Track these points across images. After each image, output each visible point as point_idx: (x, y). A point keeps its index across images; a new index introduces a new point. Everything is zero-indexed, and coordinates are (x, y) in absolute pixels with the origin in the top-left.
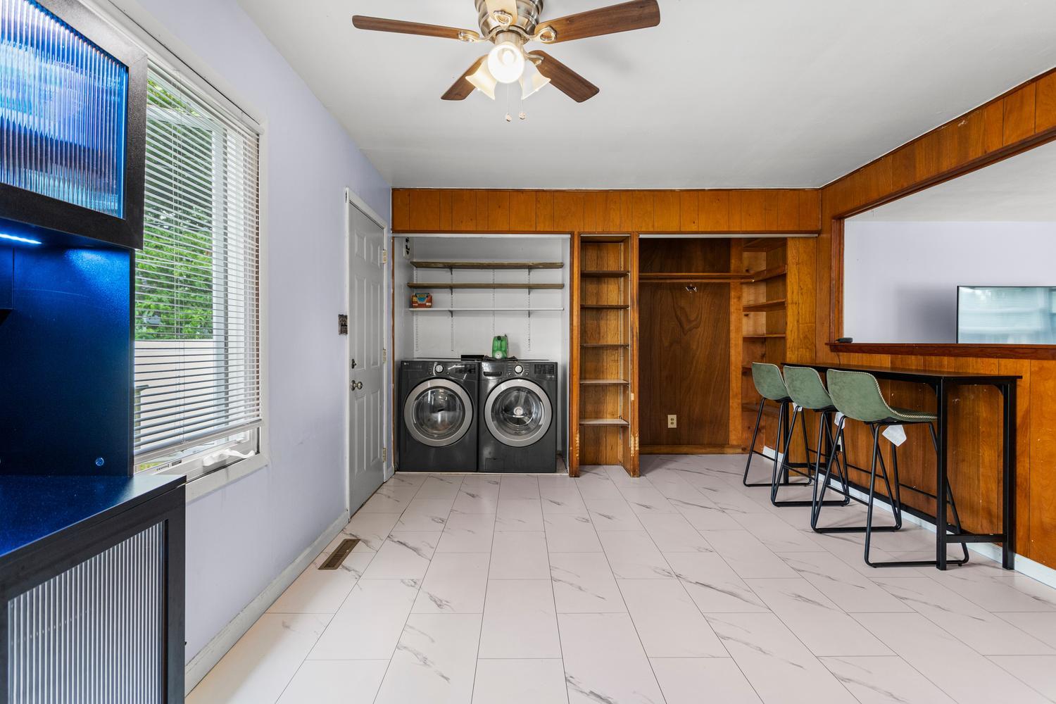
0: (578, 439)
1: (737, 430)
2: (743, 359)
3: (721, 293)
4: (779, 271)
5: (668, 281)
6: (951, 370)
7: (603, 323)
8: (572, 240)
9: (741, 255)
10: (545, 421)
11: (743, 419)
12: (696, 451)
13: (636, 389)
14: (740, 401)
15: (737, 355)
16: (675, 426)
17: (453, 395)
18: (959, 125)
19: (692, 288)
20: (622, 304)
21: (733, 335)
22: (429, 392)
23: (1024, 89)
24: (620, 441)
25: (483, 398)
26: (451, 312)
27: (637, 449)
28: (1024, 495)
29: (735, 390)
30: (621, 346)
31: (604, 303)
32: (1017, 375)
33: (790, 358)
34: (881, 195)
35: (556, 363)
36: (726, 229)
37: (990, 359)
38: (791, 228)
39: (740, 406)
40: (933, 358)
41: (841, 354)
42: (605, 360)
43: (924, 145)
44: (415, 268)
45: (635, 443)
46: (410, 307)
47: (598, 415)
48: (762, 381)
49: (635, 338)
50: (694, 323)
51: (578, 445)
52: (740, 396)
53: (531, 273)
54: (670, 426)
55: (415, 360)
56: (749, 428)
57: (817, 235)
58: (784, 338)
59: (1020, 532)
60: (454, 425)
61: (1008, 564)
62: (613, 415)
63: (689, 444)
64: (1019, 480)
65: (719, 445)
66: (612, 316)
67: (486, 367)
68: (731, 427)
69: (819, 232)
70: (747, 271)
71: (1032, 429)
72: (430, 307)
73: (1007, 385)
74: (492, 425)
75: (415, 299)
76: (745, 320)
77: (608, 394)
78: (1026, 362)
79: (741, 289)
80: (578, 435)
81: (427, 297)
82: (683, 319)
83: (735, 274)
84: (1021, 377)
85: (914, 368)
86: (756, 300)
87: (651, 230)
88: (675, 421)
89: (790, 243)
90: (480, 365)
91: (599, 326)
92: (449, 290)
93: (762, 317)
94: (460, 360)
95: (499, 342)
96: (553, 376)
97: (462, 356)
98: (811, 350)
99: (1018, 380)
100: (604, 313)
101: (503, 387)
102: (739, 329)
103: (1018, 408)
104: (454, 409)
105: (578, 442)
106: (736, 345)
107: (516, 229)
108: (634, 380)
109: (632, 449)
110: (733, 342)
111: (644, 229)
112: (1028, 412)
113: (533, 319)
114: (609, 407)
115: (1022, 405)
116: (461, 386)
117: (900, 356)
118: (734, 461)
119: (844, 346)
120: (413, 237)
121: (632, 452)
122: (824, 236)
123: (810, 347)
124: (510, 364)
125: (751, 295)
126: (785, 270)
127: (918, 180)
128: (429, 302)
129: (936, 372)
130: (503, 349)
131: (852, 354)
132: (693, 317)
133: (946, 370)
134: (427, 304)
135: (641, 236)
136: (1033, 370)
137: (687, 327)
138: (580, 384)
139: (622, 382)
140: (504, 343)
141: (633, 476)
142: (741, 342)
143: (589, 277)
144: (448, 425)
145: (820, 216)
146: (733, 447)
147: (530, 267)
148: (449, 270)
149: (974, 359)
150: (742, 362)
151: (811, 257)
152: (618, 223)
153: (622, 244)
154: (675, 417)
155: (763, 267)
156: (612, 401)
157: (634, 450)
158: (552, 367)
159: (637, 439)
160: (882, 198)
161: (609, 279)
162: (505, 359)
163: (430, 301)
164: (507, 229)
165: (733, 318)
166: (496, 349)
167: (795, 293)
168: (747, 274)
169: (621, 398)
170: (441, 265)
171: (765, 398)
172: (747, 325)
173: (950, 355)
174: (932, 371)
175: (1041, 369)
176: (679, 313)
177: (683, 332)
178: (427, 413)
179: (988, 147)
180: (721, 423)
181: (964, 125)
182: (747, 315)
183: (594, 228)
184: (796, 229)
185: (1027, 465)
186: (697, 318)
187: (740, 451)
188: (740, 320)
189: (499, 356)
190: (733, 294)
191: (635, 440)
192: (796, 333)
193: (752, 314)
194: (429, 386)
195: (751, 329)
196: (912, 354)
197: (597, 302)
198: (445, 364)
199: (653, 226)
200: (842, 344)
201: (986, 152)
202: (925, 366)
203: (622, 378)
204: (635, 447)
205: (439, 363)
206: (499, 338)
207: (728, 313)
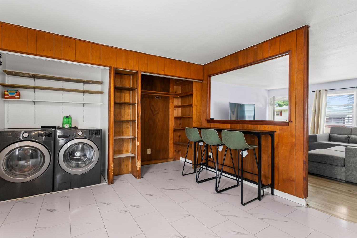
0: (113, 165)
1: (171, 152)
2: (174, 125)
3: (166, 100)
4: (190, 93)
5: (149, 94)
6: (252, 129)
7: (122, 111)
8: (110, 71)
9: (173, 86)
10: (95, 159)
11: (174, 148)
12: (157, 162)
13: (140, 140)
14: (173, 141)
15: (172, 124)
16: (150, 153)
17: (35, 150)
18: (254, 48)
19: (158, 98)
20: (131, 102)
21: (170, 116)
22: (17, 150)
23: (276, 38)
24: (130, 163)
25: (57, 150)
26: (34, 102)
27: (140, 166)
28: (277, 170)
29: (171, 137)
30: (130, 121)
31: (123, 101)
32: (275, 131)
33: (194, 125)
34: (226, 69)
35: (101, 129)
36: (174, 75)
37: (265, 126)
38: (194, 78)
39: (173, 143)
40: (246, 125)
41: (211, 123)
42: (124, 127)
43: (241, 53)
44: (6, 75)
45: (139, 164)
46: (3, 98)
47: (120, 152)
48: (191, 134)
49: (139, 118)
50: (157, 112)
51: (113, 168)
52: (173, 139)
53: (85, 85)
54: (148, 153)
55: (6, 130)
56: (176, 151)
57: (202, 81)
58: (192, 118)
59: (276, 182)
60: (36, 167)
61: (273, 193)
62: (127, 152)
63: (155, 159)
64: (275, 165)
65: (166, 159)
66: (127, 107)
67: (59, 133)
68: (170, 151)
69: (203, 81)
70: (175, 93)
71: (280, 148)
72: (19, 98)
73: (272, 134)
74: (63, 165)
75: (6, 93)
76: (174, 111)
77: (125, 143)
78: (278, 126)
79: (173, 99)
80: (113, 164)
81: (16, 92)
82: (153, 110)
83: (171, 93)
84: (276, 131)
85: (238, 128)
86: (178, 104)
87: (146, 71)
88: (150, 151)
89: (194, 83)
90: (55, 132)
91: (121, 112)
92: (33, 90)
93: (180, 110)
94: (40, 129)
95: (67, 119)
96: (99, 136)
97: (41, 126)
98: (200, 122)
99: (275, 132)
100: (123, 107)
101: (69, 144)
102: (173, 114)
103: (275, 141)
104: (36, 157)
105: (113, 167)
106: (172, 120)
107: (79, 60)
108: (138, 135)
109: (138, 166)
110: (170, 119)
111: (143, 70)
112: (278, 143)
113: (85, 108)
114: (125, 148)
115: (276, 140)
116: (42, 145)
117: (233, 124)
118: (170, 164)
119: (212, 121)
120: (4, 53)
121: (138, 168)
122: (204, 82)
123: (199, 121)
124: (74, 130)
125: (177, 102)
126: (192, 93)
127: (239, 65)
128: (17, 95)
129: (246, 130)
130: (70, 123)
131: (215, 123)
132: (157, 109)
133: (250, 129)
134: (16, 97)
135: (142, 73)
136: (280, 129)
137: (154, 113)
138: (114, 139)
139: (131, 137)
140: (70, 120)
141: (138, 179)
142: (173, 119)
143: (119, 90)
144: (32, 167)
145: (203, 75)
146: (171, 159)
147: (84, 82)
148: (33, 79)
149: (260, 125)
150: (174, 127)
151: (200, 89)
152: (132, 66)
153: (132, 76)
154: (150, 149)
155: (180, 92)
156: (127, 145)
157: (139, 167)
158: (98, 132)
159: (140, 162)
160: (226, 70)
161: (125, 91)
162: (70, 128)
163: (19, 95)
164: (75, 59)
165: (171, 110)
166: (64, 123)
167: (195, 101)
168: (175, 94)
169: (131, 144)
170: (27, 75)
171: (190, 141)
172: (176, 113)
173: (251, 124)
174: (245, 130)
175: (282, 129)
176: (151, 107)
177: (153, 115)
178: (15, 162)
179: (264, 56)
180: (166, 150)
181: (256, 48)
182: (175, 109)
183: (121, 66)
184: (196, 78)
185: (278, 160)
186: (158, 110)
187: (173, 160)
188: (173, 111)
189: (67, 126)
190: (170, 101)
191: (139, 163)
192: (196, 116)
193: (177, 109)
194: (17, 146)
195: (176, 114)
196: (238, 123)
197: (120, 100)
198: (29, 132)
199: (147, 70)
200: (212, 120)
201: (263, 58)
202: (242, 128)
203: (131, 134)
204: (139, 166)
205: (25, 132)
206: (67, 117)
207: (169, 108)
